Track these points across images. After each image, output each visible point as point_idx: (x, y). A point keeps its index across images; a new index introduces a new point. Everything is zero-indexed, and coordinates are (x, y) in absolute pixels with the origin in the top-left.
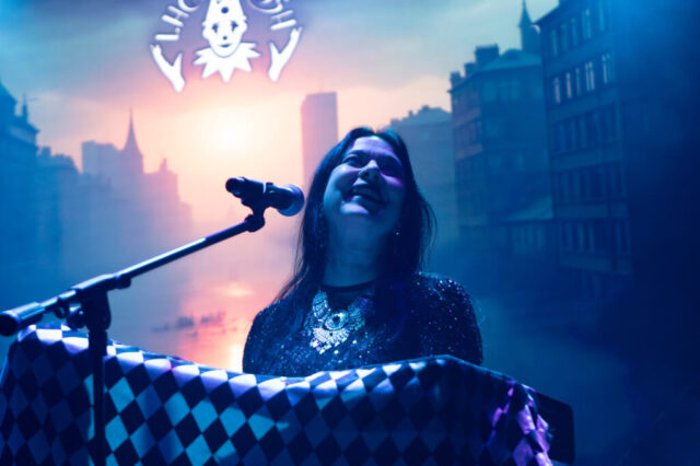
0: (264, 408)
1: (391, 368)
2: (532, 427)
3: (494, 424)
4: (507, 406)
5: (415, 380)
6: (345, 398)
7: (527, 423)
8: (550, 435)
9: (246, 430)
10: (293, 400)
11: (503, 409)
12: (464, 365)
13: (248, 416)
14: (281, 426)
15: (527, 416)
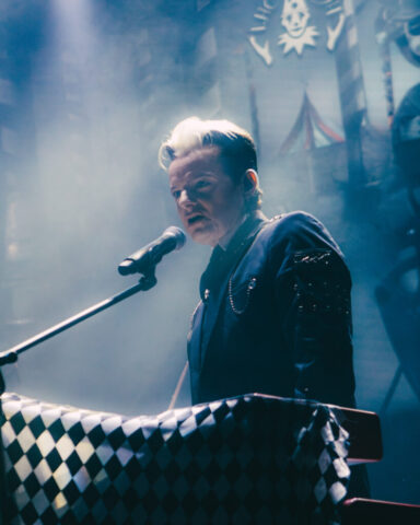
0: (127, 443)
1: (214, 406)
2: (331, 438)
3: (299, 441)
4: (311, 425)
5: (230, 415)
6: (183, 433)
7: (327, 437)
8: (348, 443)
9: (114, 459)
10: (146, 434)
11: (307, 427)
13: (115, 449)
14: (139, 456)
15: (329, 431)
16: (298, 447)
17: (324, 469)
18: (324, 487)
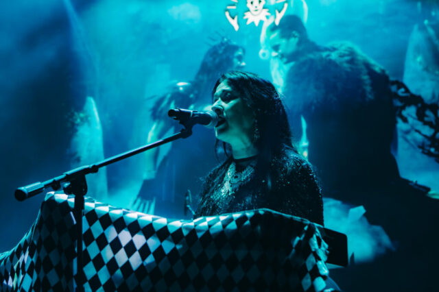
0: (170, 237)
1: (237, 215)
2: (317, 247)
3: (294, 246)
4: (303, 236)
5: (248, 222)
6: (212, 232)
7: (313, 245)
8: (328, 252)
9: (160, 249)
10: (185, 233)
11: (300, 237)
12: (276, 214)
13: (161, 241)
14: (178, 247)
15: (314, 241)
16: (293, 251)
17: (309, 268)
18: (309, 281)
